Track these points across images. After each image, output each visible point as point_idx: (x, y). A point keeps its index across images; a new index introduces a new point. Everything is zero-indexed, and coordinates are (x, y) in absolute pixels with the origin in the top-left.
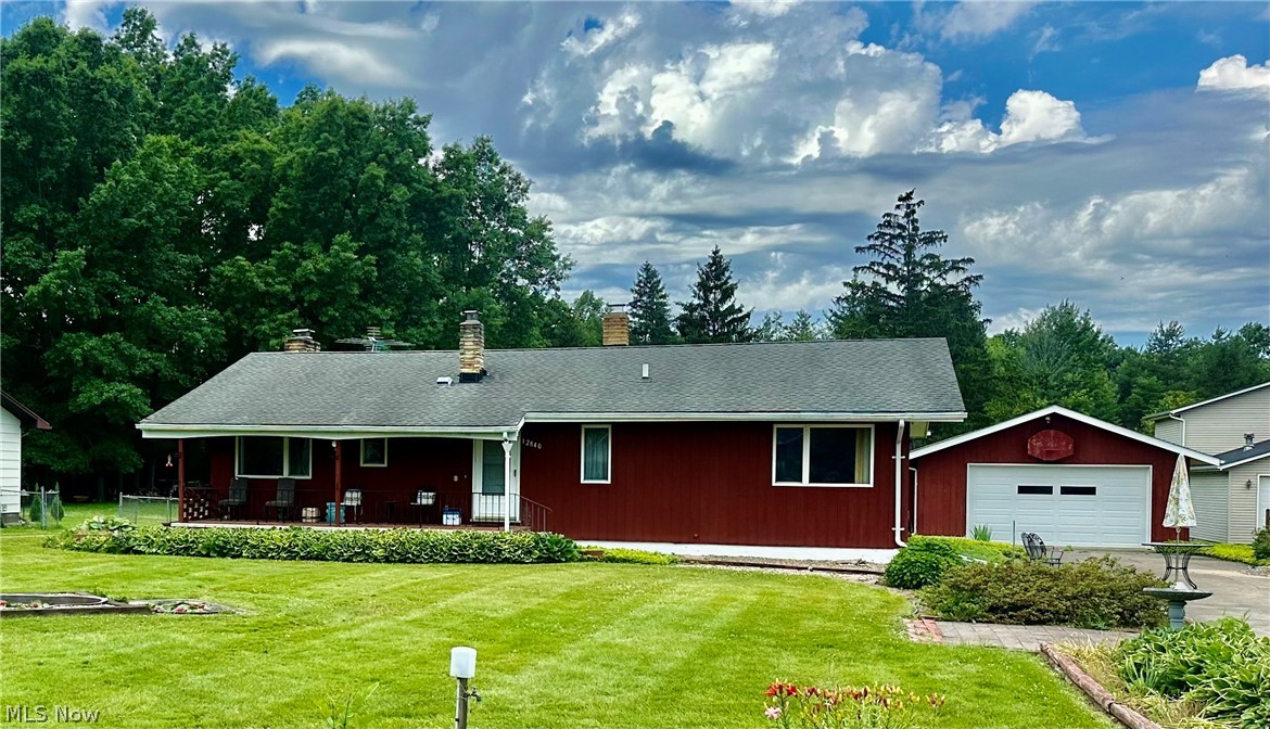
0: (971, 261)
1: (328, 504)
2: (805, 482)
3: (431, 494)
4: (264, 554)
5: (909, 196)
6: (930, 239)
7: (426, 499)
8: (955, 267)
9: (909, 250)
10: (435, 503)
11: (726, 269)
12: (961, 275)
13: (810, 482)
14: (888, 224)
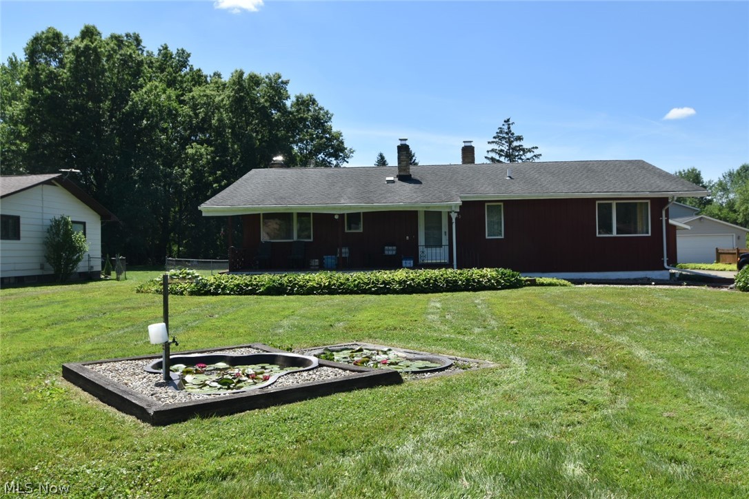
0: (537, 148)
1: (324, 257)
2: (615, 234)
3: (395, 248)
4: (310, 291)
5: (508, 120)
6: (519, 138)
7: (390, 251)
8: (530, 151)
9: (510, 143)
10: (397, 253)
11: (414, 156)
12: (532, 154)
13: (617, 233)
14: (501, 132)
